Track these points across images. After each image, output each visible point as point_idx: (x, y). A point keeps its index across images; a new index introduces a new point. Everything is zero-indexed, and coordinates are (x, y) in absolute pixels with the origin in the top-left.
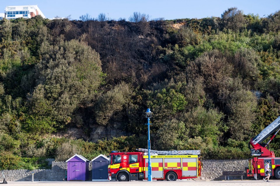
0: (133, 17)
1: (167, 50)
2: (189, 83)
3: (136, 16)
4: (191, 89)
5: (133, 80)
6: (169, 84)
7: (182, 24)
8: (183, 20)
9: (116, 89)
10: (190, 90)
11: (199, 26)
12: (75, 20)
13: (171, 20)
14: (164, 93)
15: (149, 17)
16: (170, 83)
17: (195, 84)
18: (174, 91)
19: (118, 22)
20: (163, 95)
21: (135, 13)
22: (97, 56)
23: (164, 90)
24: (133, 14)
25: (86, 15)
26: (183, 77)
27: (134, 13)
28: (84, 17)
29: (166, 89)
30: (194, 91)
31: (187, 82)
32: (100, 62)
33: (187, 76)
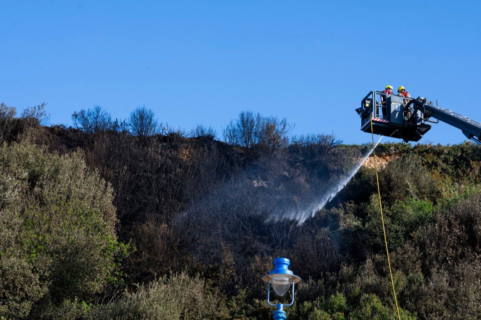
0: (239, 126)
1: (342, 215)
2: (435, 276)
3: (246, 123)
4: (444, 295)
5: (222, 276)
6: (358, 279)
7: (388, 158)
8: (389, 147)
9: (157, 289)
10: (441, 298)
11: (440, 162)
12: (58, 127)
13: (354, 146)
14: (340, 309)
15: (287, 127)
16: (360, 275)
17: (458, 278)
18: (375, 299)
19: (191, 139)
20: (335, 315)
21: (245, 116)
22: (104, 192)
23: (340, 299)
24: (238, 118)
25: (93, 109)
26: (409, 258)
27: (242, 115)
28: (86, 115)
29: (346, 295)
30: (455, 302)
31: (427, 274)
32: (113, 211)
33: (425, 254)
